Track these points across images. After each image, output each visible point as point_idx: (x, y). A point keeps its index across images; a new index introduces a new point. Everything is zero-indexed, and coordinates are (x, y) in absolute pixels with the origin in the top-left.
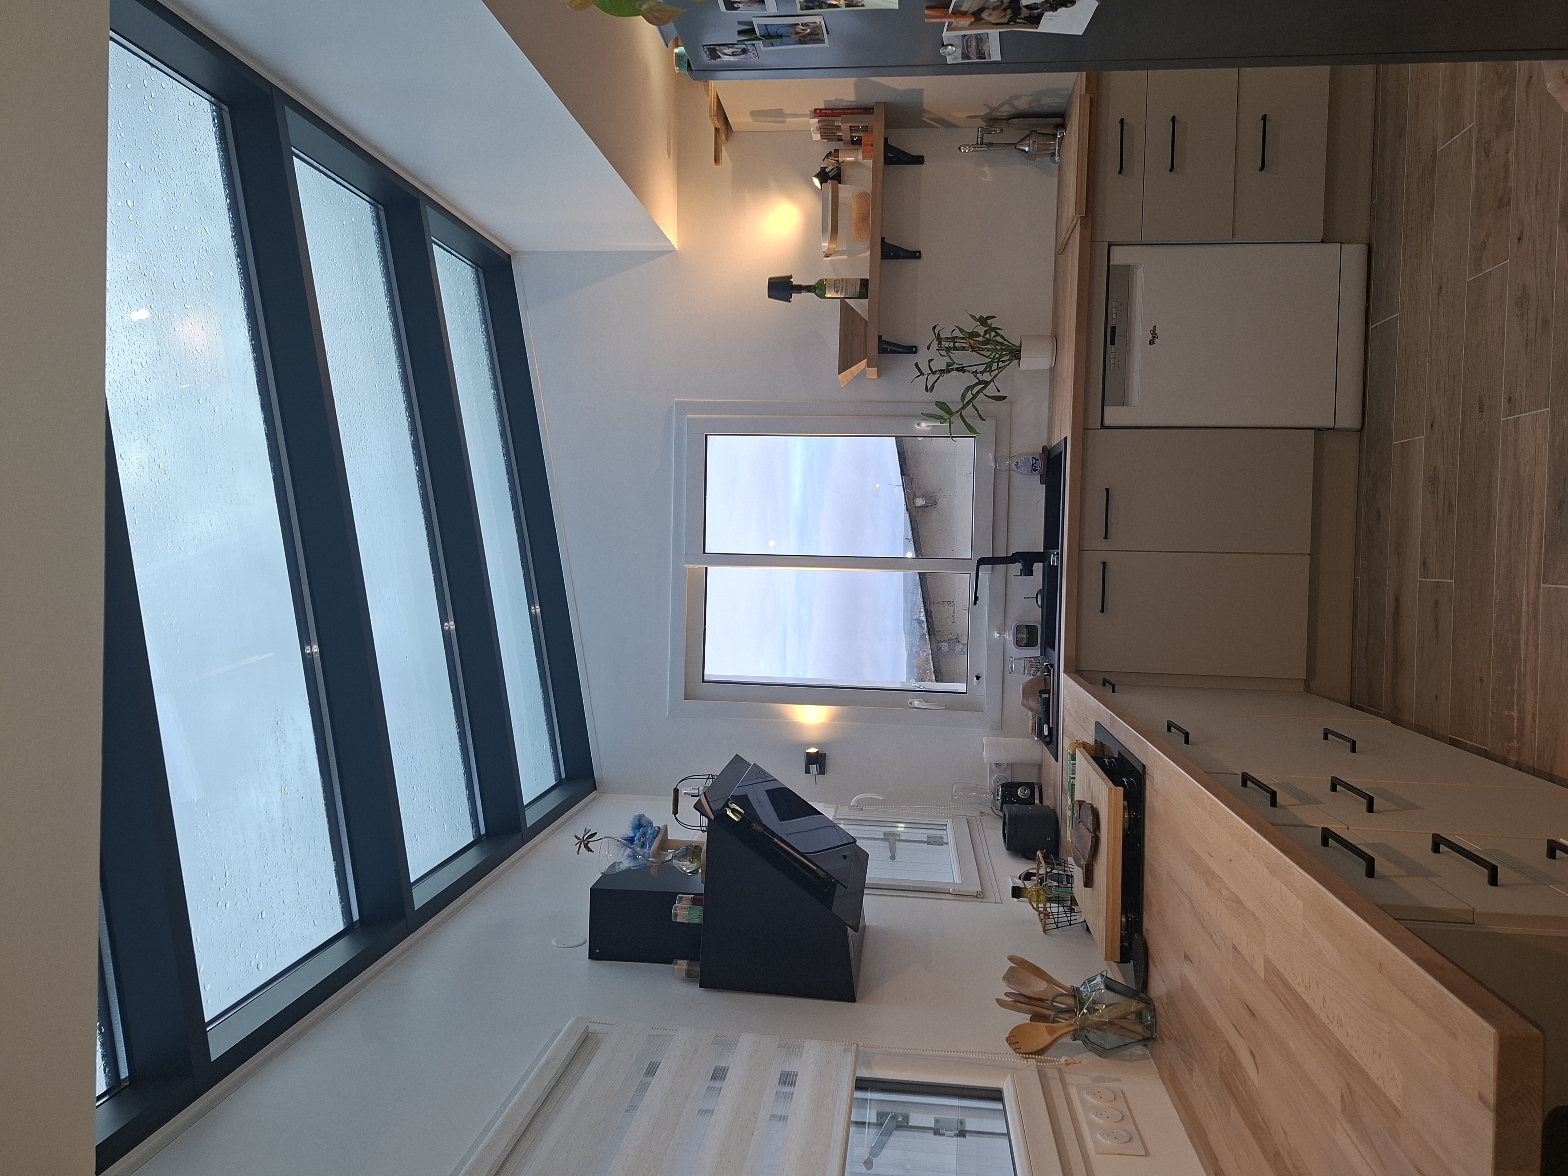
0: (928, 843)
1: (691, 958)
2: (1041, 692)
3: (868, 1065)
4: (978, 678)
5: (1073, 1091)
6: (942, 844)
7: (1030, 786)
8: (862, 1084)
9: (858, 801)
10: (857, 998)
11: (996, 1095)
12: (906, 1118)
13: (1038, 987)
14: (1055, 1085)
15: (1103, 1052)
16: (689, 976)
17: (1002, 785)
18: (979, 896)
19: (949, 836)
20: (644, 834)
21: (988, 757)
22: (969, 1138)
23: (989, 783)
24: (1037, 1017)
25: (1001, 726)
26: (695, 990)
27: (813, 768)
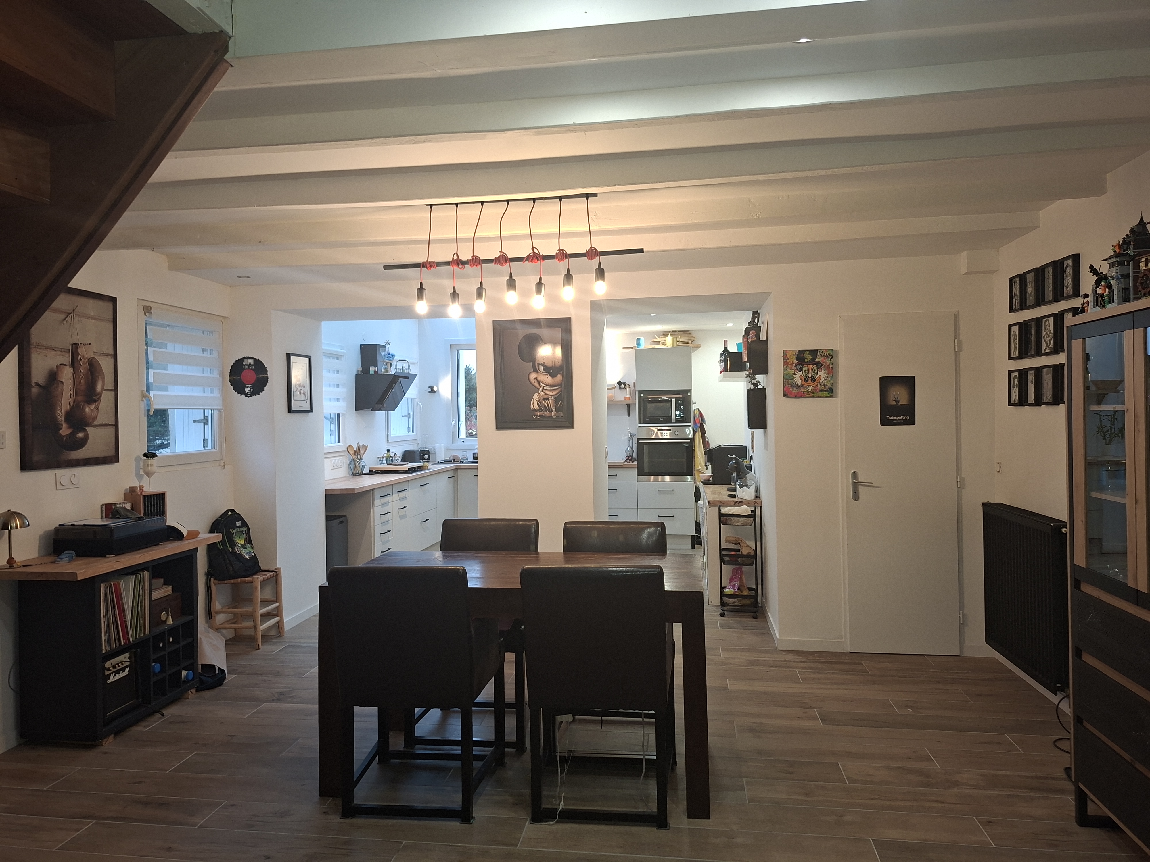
0: (408, 427)
1: (362, 371)
2: (454, 460)
3: (342, 416)
4: (463, 442)
5: (341, 457)
6: (408, 432)
7: (429, 459)
8: (338, 415)
9: (419, 404)
10: (357, 411)
11: (339, 442)
12: (333, 424)
13: (362, 452)
14: (342, 454)
15: (350, 464)
16: (358, 371)
17: (428, 450)
18: (388, 441)
19: (411, 433)
20: (390, 357)
21: (437, 446)
22: (330, 437)
23: (428, 446)
24: (355, 451)
25: (448, 450)
26: (355, 373)
27: (430, 390)
